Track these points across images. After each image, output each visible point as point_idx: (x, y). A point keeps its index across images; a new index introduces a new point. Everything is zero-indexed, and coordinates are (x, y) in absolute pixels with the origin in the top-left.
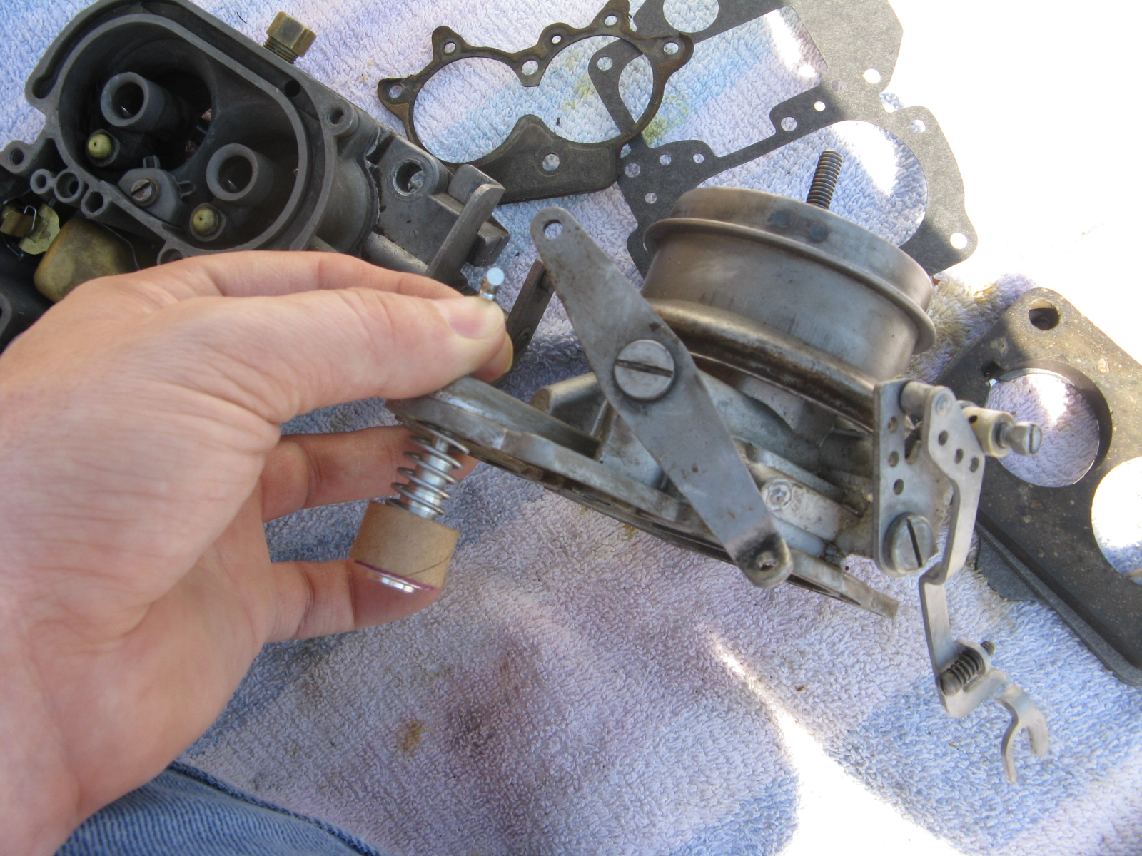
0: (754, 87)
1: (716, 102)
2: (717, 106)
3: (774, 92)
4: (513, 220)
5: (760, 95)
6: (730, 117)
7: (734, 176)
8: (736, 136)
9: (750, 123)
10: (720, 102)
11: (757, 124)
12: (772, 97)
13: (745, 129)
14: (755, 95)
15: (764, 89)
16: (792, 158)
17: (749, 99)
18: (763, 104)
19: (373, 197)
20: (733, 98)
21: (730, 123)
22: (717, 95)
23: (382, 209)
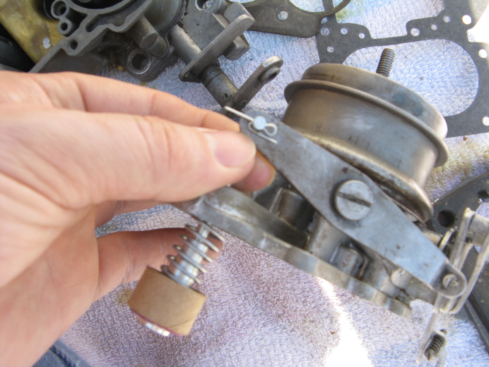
0: (400, 7)
1: (379, 10)
2: (378, 12)
3: (410, 13)
4: (254, 40)
5: (403, 13)
6: (383, 20)
7: (376, 51)
8: (384, 31)
9: (393, 26)
10: (380, 10)
11: (396, 28)
12: (408, 16)
13: (389, 28)
14: (400, 12)
15: (405, 10)
16: (410, 51)
17: (396, 13)
18: (402, 18)
19: (182, 6)
20: (388, 10)
21: (382, 23)
22: (380, 6)
23: (186, 14)
